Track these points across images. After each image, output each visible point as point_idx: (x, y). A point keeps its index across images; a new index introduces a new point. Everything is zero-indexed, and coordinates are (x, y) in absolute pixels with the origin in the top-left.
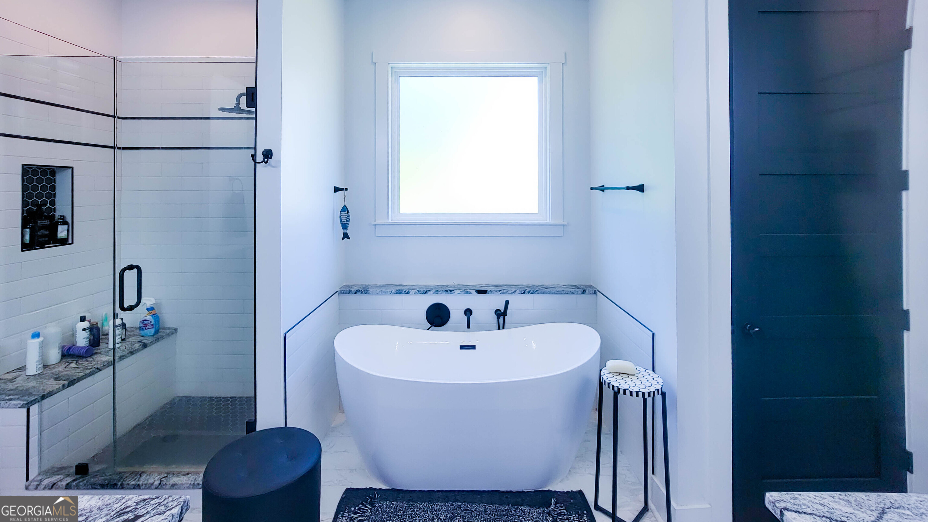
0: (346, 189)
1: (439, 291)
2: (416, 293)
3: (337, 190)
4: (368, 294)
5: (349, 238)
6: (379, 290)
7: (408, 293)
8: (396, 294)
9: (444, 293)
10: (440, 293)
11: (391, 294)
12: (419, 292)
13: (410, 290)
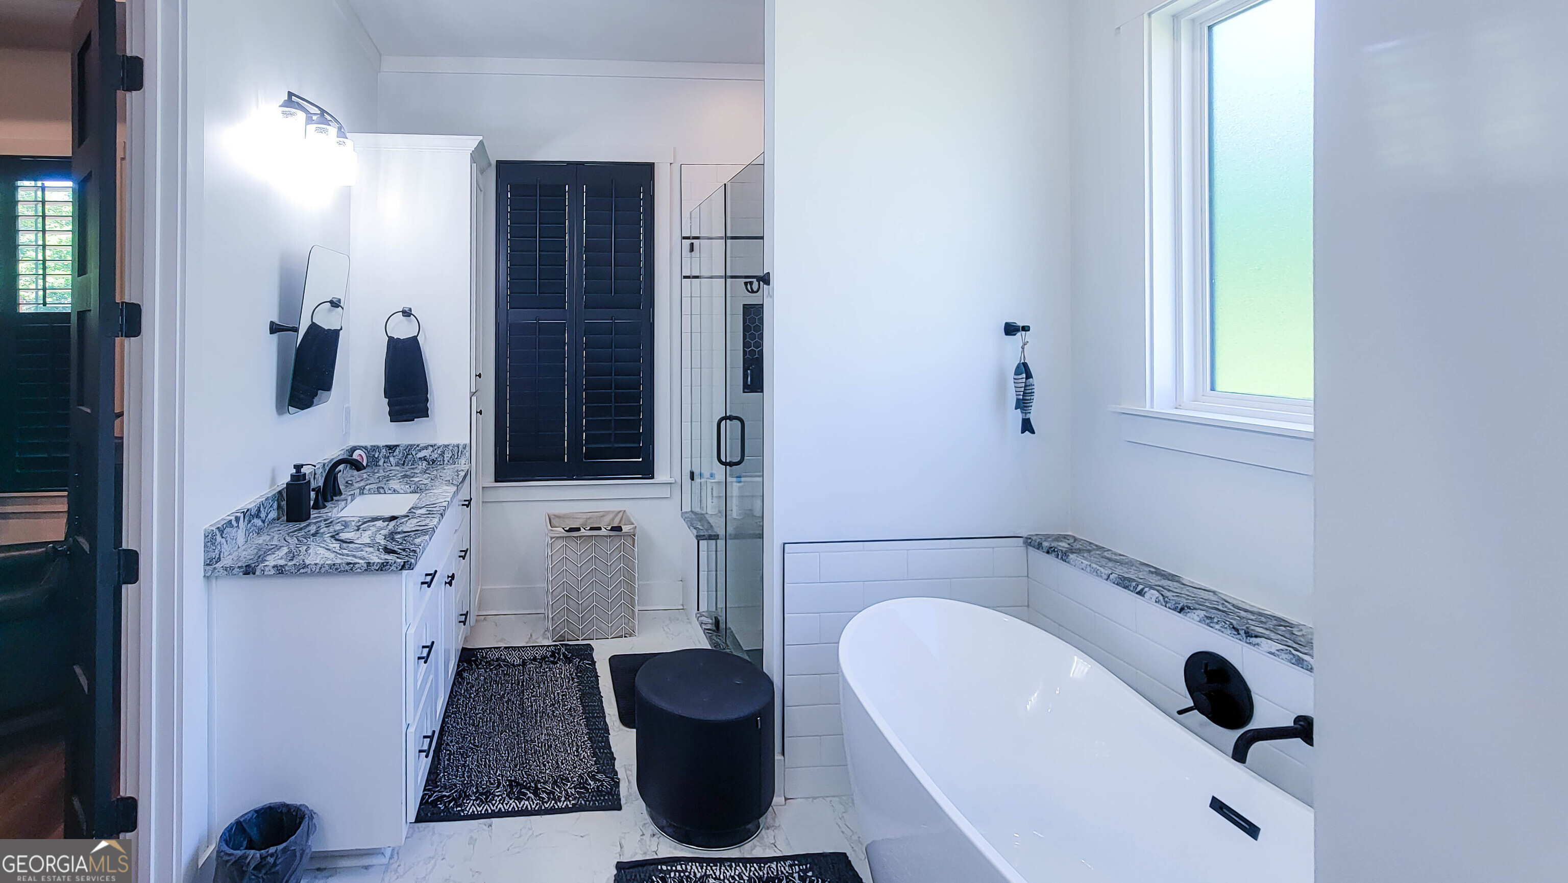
0: (1026, 329)
1: (1215, 620)
2: (1159, 601)
3: (1011, 329)
4: (1068, 563)
5: (1033, 432)
6: (1087, 563)
7: (1140, 593)
8: (1117, 584)
9: (1229, 632)
10: (1217, 627)
11: (1107, 580)
12: (1166, 602)
13: (1146, 589)
